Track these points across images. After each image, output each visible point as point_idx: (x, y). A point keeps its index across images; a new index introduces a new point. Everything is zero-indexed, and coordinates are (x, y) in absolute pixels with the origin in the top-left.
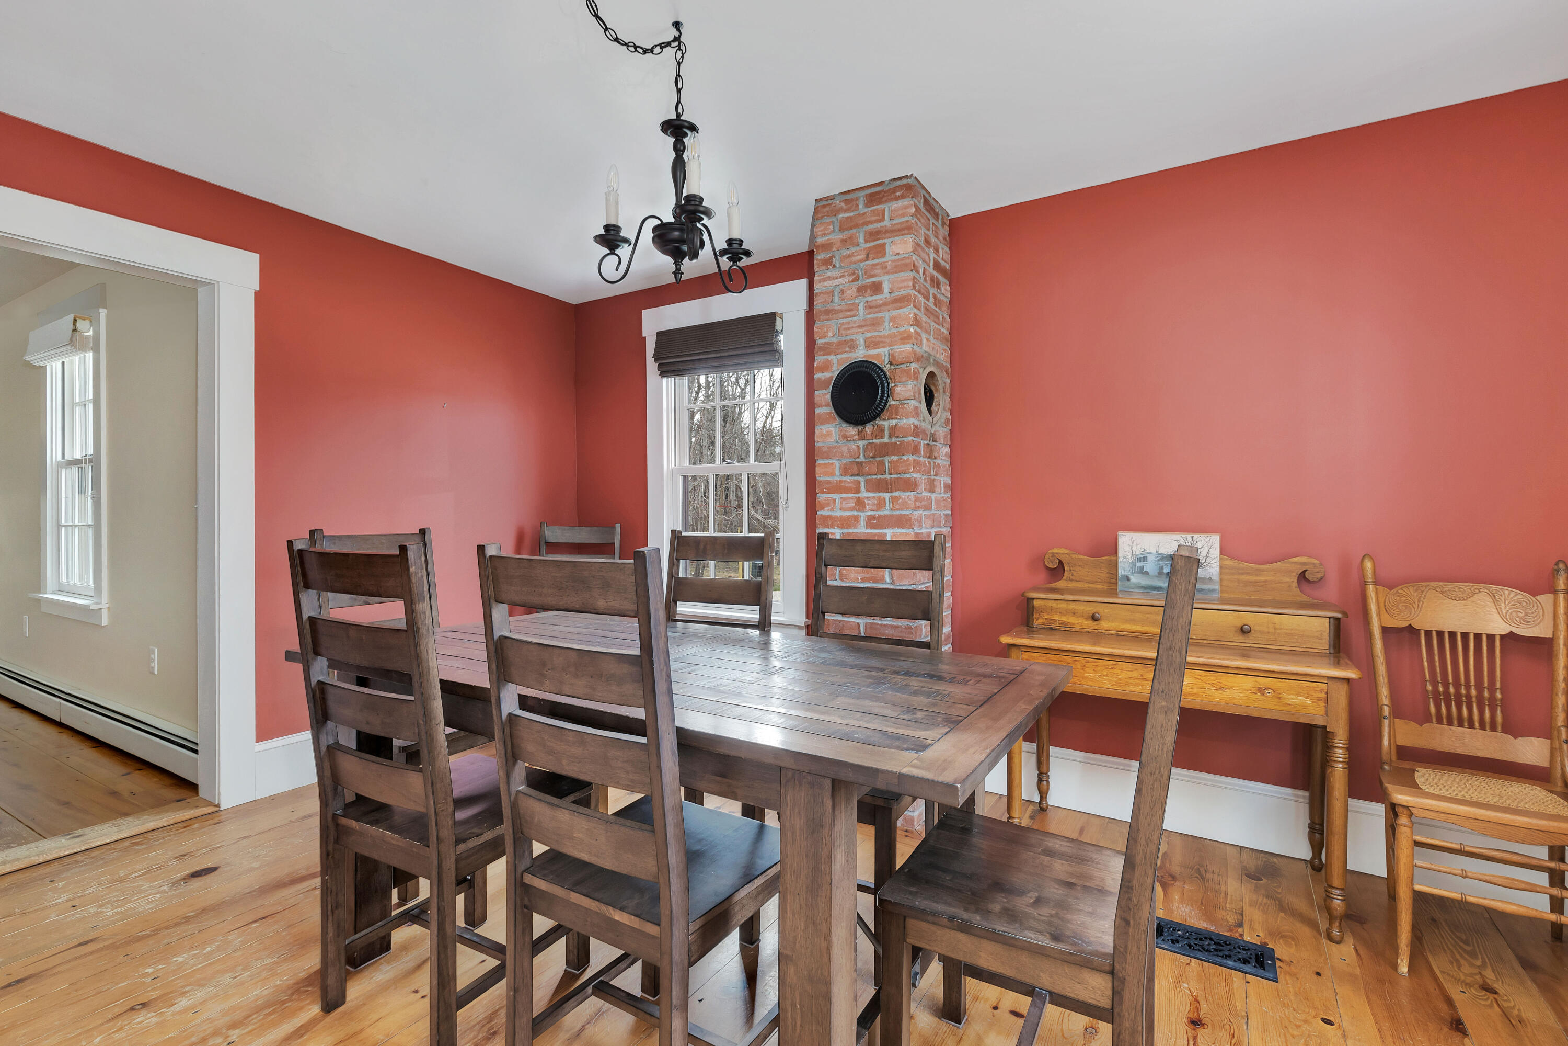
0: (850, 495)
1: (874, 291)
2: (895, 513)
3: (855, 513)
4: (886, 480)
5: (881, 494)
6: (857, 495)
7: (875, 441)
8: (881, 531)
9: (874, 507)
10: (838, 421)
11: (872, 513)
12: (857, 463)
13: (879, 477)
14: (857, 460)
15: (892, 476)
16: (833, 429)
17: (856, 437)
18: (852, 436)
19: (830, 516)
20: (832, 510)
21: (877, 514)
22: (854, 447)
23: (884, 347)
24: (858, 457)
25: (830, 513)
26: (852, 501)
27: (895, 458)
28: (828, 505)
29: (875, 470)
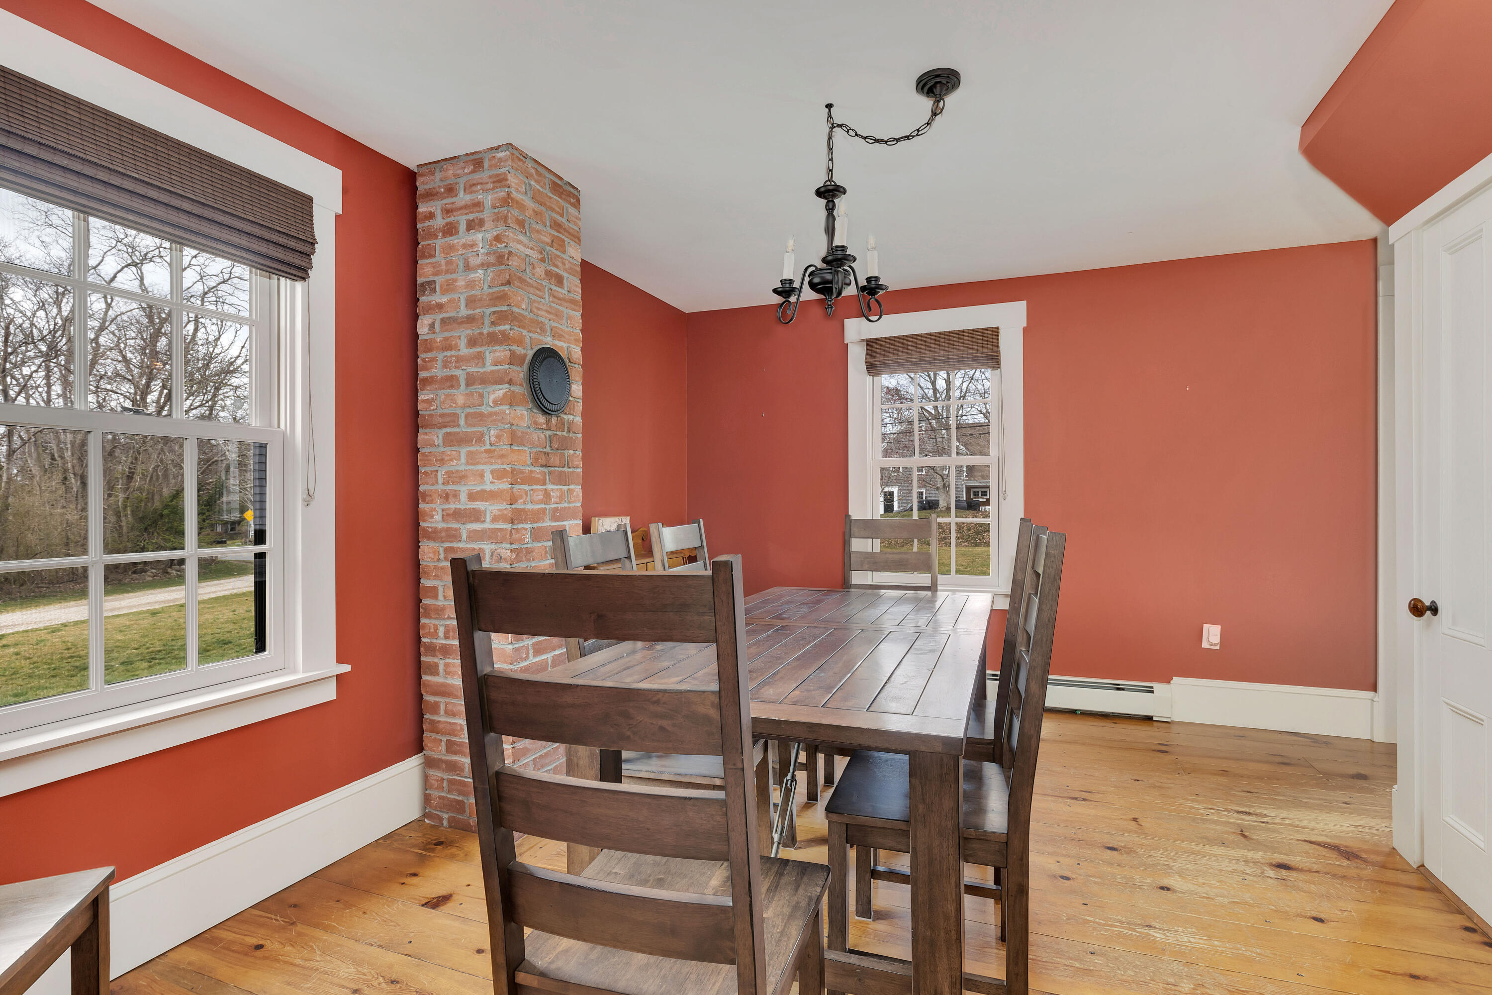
0: (539, 487)
1: (558, 282)
2: (571, 505)
3: (543, 506)
4: (565, 472)
5: (561, 487)
6: (544, 487)
7: (558, 433)
8: (562, 523)
9: (558, 500)
10: (530, 405)
11: (556, 506)
12: (545, 453)
13: (560, 469)
14: (545, 450)
15: (569, 470)
16: (526, 412)
17: (544, 426)
18: (541, 424)
19: (523, 510)
20: (524, 503)
21: (560, 506)
22: (543, 436)
23: (565, 342)
24: (545, 447)
25: (523, 507)
26: (541, 493)
27: (572, 452)
28: (521, 497)
29: (557, 463)
